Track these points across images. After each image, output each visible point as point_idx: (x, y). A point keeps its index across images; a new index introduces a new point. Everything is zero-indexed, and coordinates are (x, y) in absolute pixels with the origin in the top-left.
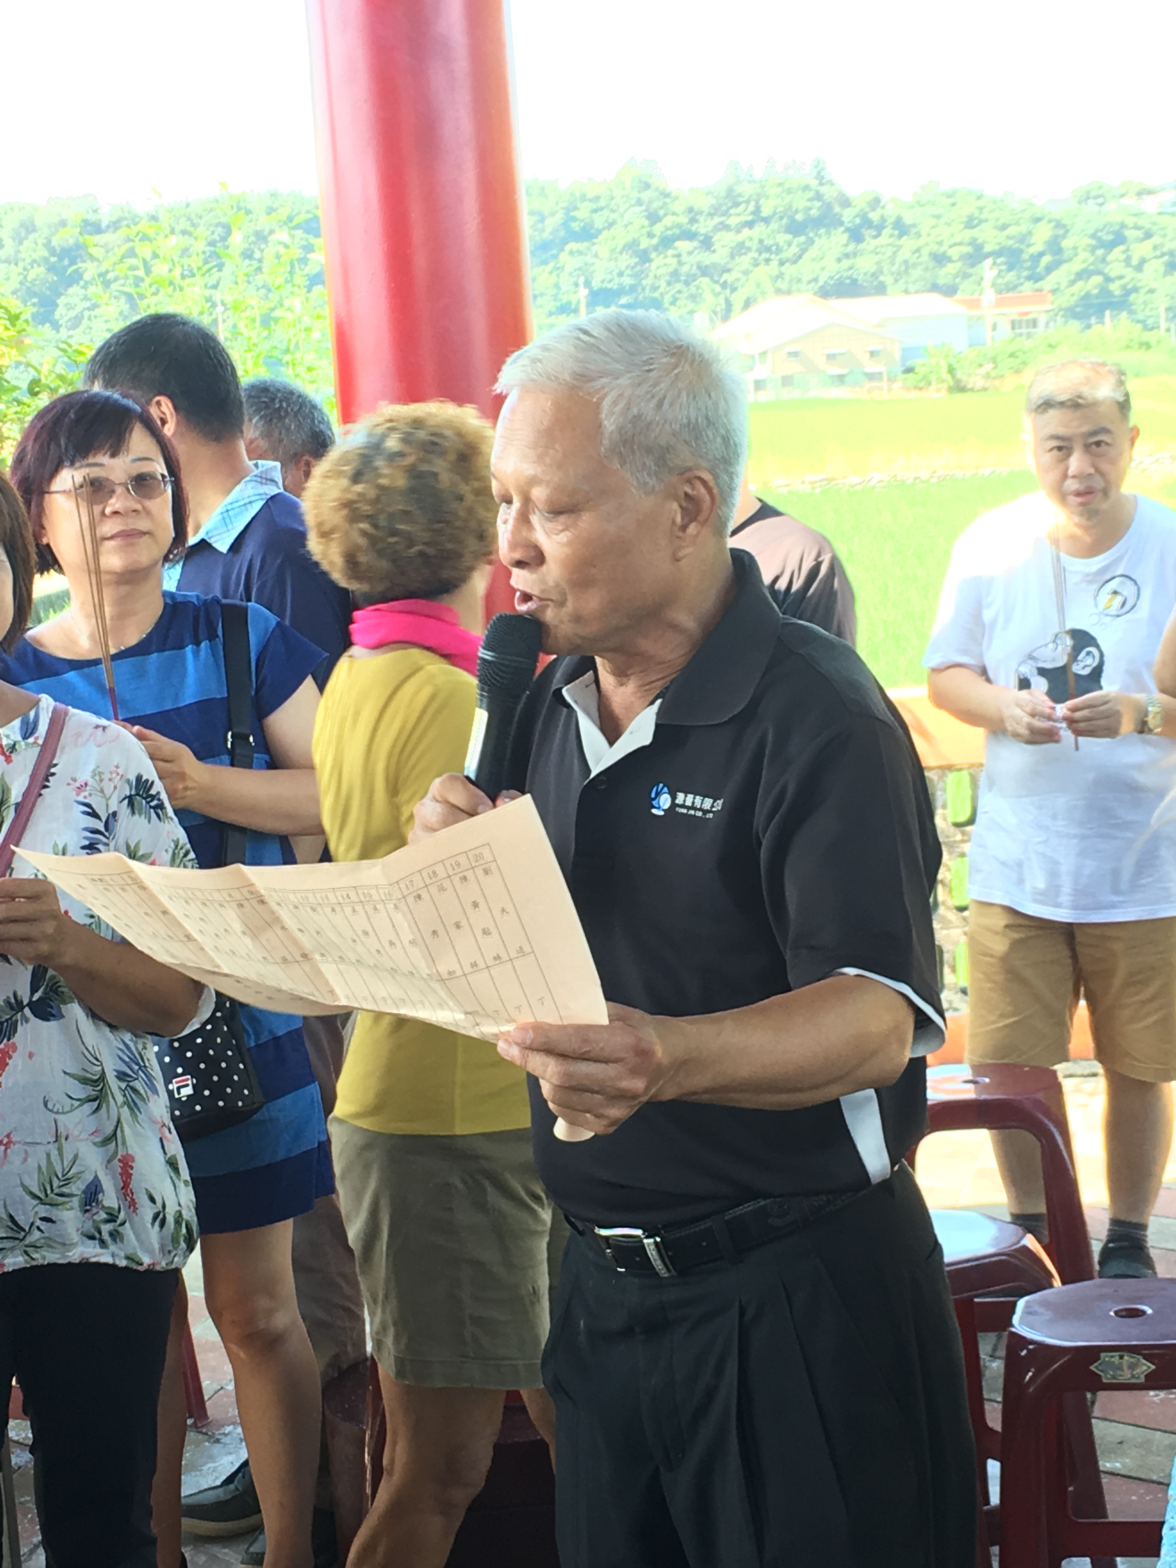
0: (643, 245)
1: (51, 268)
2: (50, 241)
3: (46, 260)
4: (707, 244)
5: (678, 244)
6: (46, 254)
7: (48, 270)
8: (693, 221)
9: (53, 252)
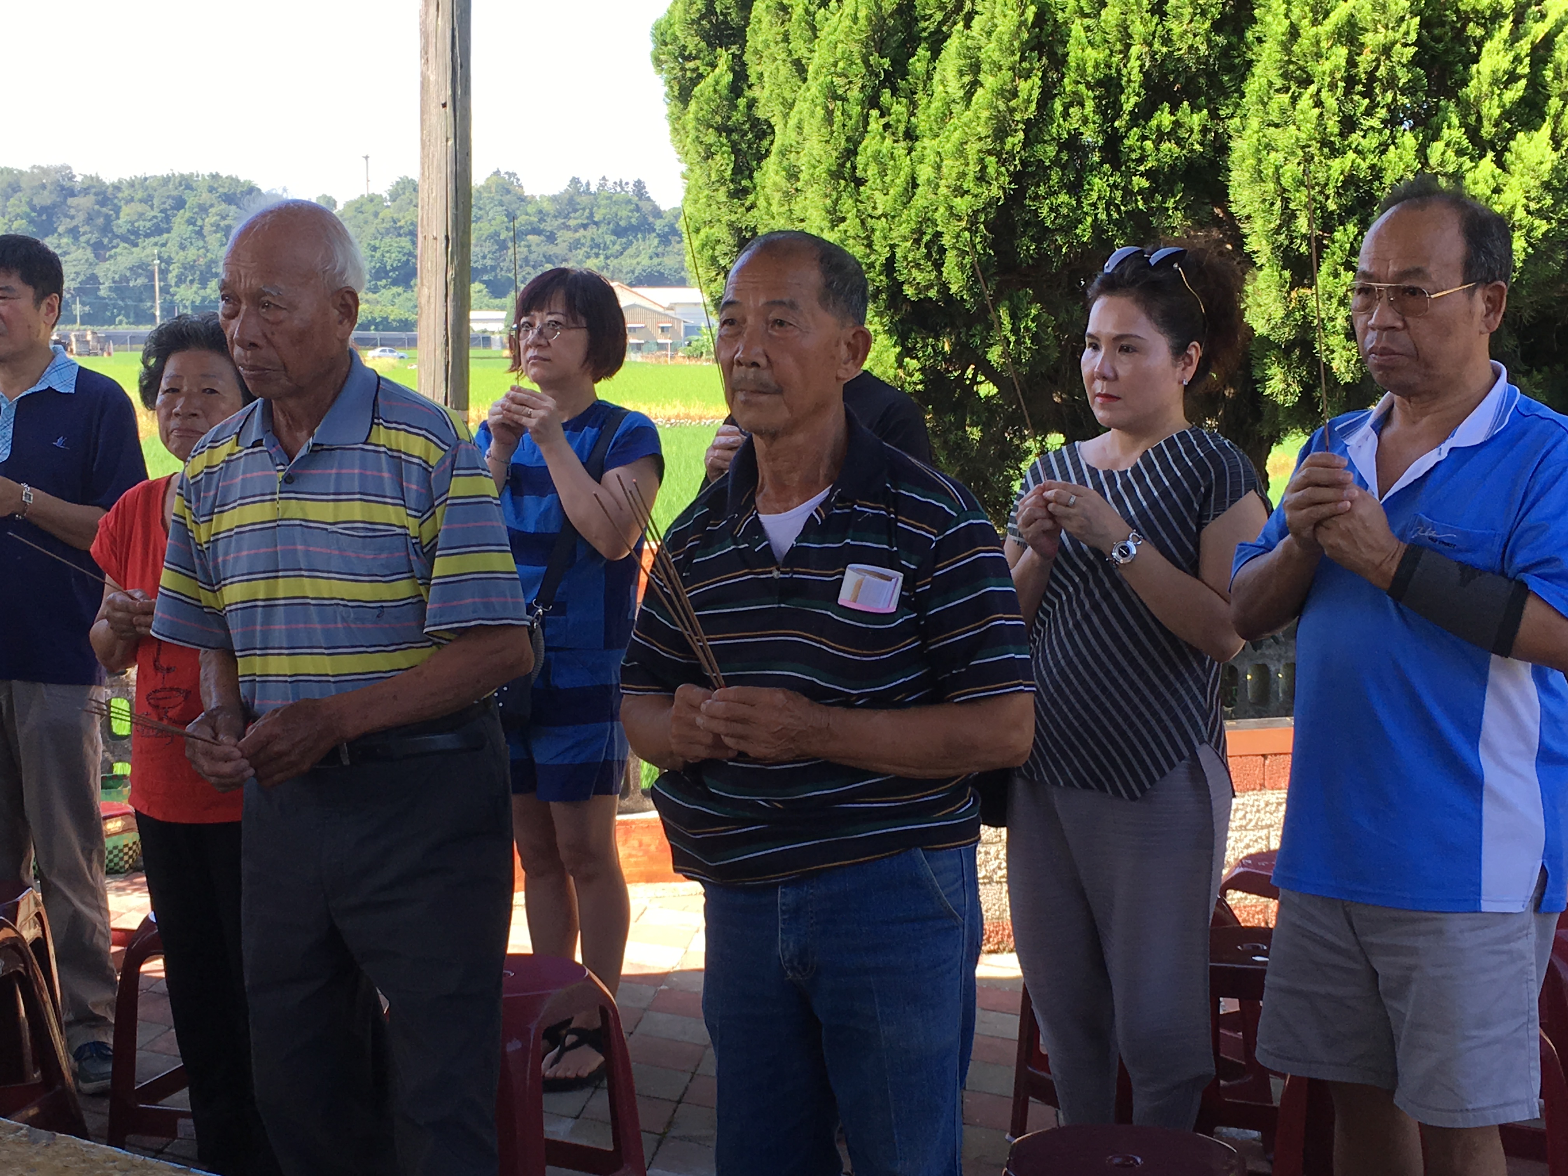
0: (502, 237)
1: (31, 221)
2: (32, 200)
3: (28, 215)
4: (551, 238)
5: (530, 237)
6: (28, 210)
7: (30, 222)
8: (541, 220)
9: (33, 209)
